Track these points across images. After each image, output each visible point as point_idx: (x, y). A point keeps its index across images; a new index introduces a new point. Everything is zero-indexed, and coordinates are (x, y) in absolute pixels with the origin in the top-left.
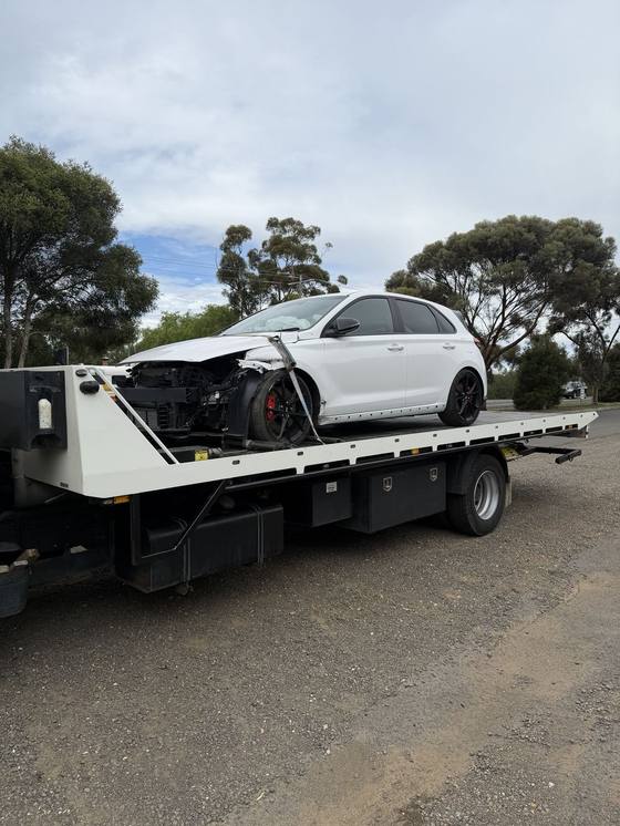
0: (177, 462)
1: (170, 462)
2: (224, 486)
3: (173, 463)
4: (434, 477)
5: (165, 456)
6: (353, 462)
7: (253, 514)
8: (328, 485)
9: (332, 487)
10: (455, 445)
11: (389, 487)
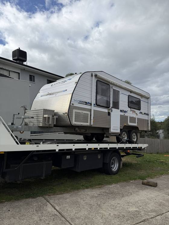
0: (20, 144)
1: (18, 144)
2: (33, 153)
3: (19, 144)
4: (99, 157)
5: (17, 142)
6: (73, 150)
7: (43, 163)
8: (67, 156)
9: (68, 157)
10: (105, 148)
11: (85, 159)
